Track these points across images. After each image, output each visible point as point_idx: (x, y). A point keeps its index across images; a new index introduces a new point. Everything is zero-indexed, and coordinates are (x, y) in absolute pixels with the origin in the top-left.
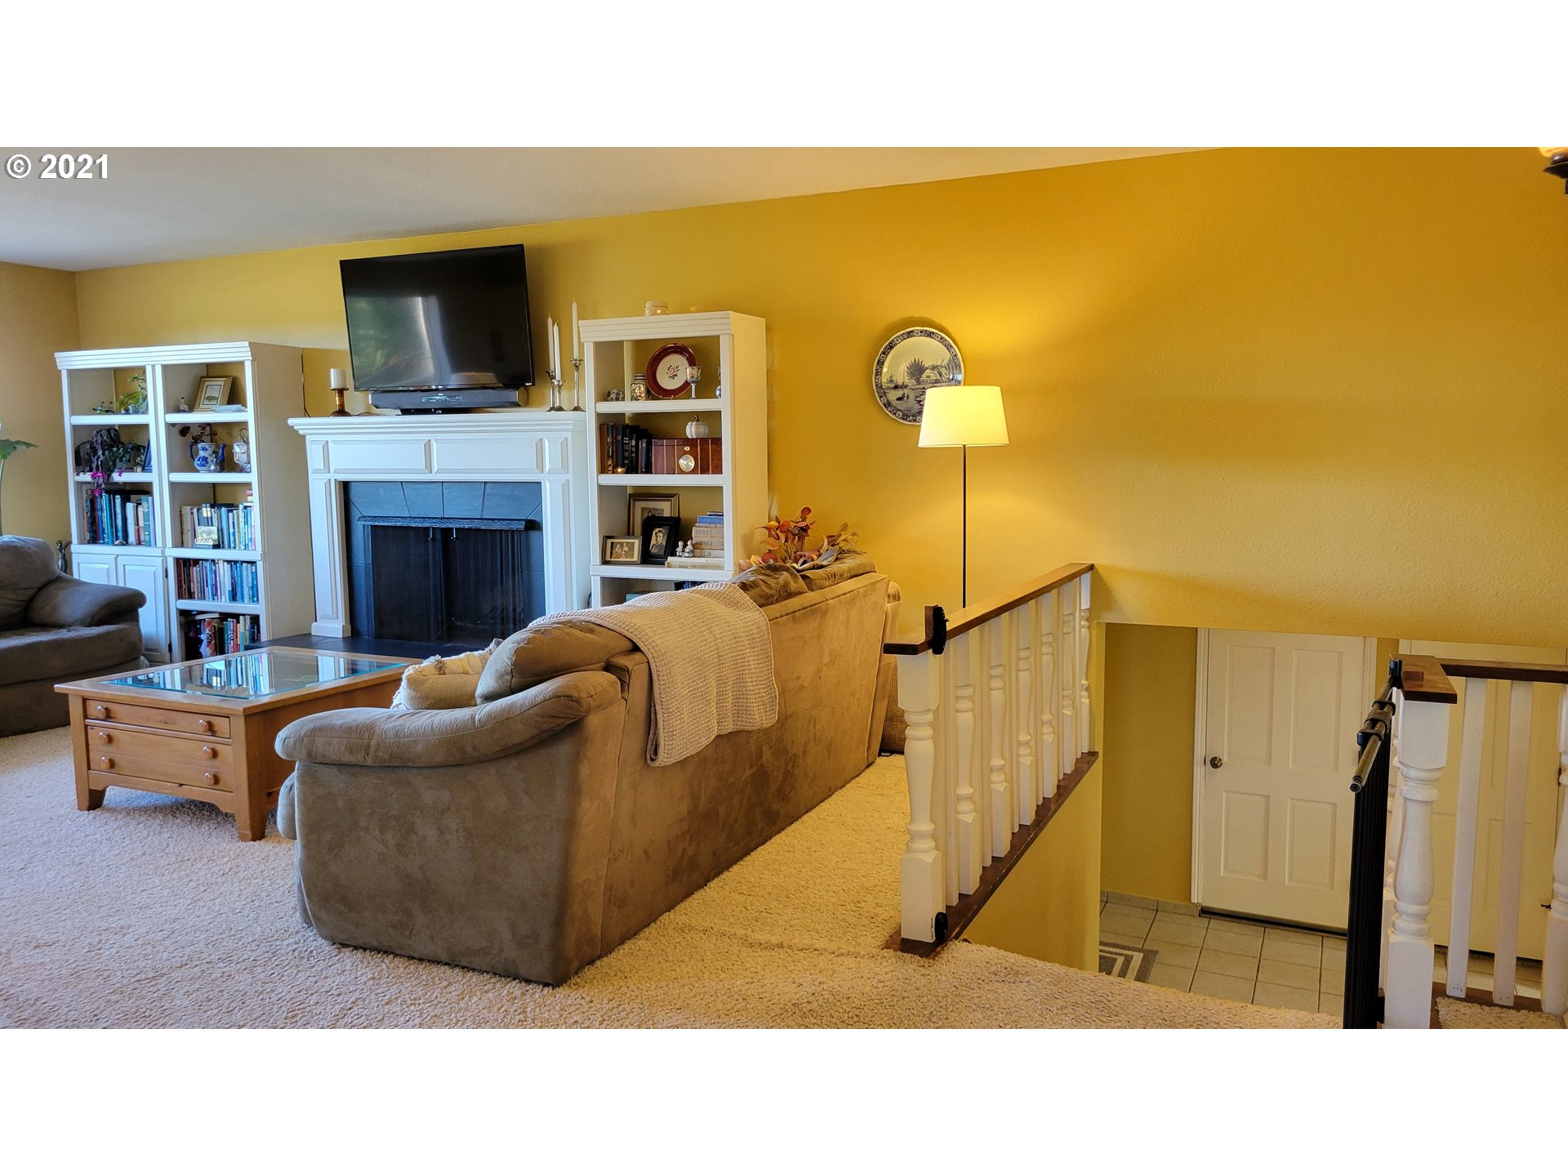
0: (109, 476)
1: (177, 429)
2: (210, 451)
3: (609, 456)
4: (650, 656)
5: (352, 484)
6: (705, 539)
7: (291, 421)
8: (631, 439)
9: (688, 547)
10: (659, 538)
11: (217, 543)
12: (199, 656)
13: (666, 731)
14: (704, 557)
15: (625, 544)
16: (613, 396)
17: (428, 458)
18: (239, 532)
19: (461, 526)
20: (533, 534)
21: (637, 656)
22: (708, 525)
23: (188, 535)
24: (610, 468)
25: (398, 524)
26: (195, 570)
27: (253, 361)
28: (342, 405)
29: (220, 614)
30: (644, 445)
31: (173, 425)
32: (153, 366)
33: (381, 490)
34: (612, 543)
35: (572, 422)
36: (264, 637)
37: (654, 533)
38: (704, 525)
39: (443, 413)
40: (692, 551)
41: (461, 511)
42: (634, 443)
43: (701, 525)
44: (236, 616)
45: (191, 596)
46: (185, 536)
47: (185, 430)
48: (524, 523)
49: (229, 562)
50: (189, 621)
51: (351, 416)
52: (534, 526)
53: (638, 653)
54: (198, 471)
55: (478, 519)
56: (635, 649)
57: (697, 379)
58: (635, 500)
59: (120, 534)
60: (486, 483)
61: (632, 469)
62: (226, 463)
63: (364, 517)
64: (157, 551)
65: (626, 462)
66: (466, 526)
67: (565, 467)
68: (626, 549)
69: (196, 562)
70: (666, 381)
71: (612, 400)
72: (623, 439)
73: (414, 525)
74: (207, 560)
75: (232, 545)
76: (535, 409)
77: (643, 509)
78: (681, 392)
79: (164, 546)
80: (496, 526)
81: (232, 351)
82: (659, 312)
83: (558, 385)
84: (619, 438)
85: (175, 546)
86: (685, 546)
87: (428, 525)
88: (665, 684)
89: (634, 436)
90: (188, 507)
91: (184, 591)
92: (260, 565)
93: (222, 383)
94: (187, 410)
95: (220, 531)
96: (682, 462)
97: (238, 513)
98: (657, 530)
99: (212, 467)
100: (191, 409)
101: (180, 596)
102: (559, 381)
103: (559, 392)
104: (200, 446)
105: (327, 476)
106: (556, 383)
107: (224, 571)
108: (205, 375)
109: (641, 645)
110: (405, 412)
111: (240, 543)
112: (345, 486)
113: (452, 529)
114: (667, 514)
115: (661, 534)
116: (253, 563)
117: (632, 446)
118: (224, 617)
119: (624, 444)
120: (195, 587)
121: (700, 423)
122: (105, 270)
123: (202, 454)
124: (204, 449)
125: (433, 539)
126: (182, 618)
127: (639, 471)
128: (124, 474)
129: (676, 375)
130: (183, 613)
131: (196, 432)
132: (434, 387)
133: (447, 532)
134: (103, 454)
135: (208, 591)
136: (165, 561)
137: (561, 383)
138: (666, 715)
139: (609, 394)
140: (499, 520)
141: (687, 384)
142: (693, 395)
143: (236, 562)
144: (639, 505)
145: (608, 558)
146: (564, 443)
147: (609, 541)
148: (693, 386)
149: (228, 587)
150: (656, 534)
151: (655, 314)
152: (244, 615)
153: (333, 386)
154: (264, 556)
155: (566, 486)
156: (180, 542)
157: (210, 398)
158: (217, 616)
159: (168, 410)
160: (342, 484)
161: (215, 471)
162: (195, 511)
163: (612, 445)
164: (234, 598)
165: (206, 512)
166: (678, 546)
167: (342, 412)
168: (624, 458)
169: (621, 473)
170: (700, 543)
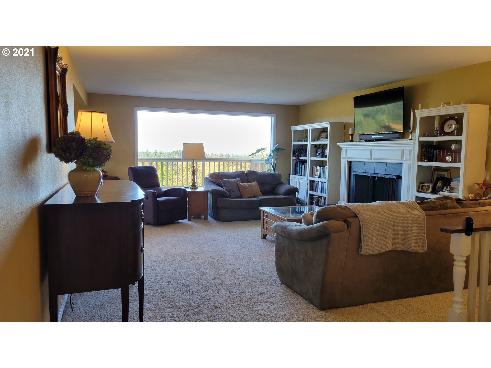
0: (299, 158)
1: (314, 146)
2: (321, 152)
3: (423, 156)
4: (360, 219)
5: (352, 162)
6: (455, 186)
7: (338, 144)
8: (432, 150)
9: (448, 189)
10: (439, 184)
11: (319, 177)
12: (313, 205)
13: (364, 244)
14: (454, 193)
15: (427, 186)
16: (426, 135)
17: (371, 156)
18: (324, 174)
19: (378, 176)
20: (400, 180)
21: (356, 219)
22: (457, 181)
23: (314, 174)
24: (423, 160)
25: (362, 174)
26: (314, 183)
27: (330, 127)
28: (352, 139)
29: (318, 196)
30: (436, 152)
31: (313, 145)
32: (310, 129)
33: (359, 164)
34: (422, 185)
35: (413, 144)
36: (326, 204)
37: (438, 183)
38: (455, 181)
39: (375, 141)
40: (449, 190)
41: (379, 172)
42: (432, 151)
43: (454, 181)
44: (321, 197)
45: (313, 191)
46: (313, 174)
47: (316, 146)
48: (396, 176)
49: (321, 182)
50: (311, 197)
51: (354, 142)
52: (399, 177)
53: (357, 218)
54: (317, 157)
55: (383, 174)
56: (356, 216)
57: (457, 128)
58: (435, 171)
59: (301, 173)
60: (387, 163)
61: (430, 160)
62: (324, 155)
63: (354, 171)
64: (306, 178)
65: (429, 158)
66: (380, 176)
67: (410, 159)
68: (427, 187)
69: (314, 181)
70: (447, 130)
71: (426, 136)
72: (429, 150)
73: (366, 175)
74: (317, 181)
75: (323, 178)
76: (405, 140)
77: (437, 174)
78: (451, 134)
79: (308, 177)
80: (388, 177)
81: (326, 125)
82: (446, 105)
83: (411, 132)
84: (427, 149)
85: (310, 177)
86: (447, 188)
87: (369, 175)
88: (364, 229)
89: (433, 149)
90: (314, 167)
91: (311, 189)
92: (327, 183)
93: (326, 133)
94: (316, 140)
95: (320, 173)
96: (447, 158)
97: (325, 169)
98: (440, 182)
99: (320, 156)
100: (317, 141)
101: (310, 190)
102: (411, 130)
103: (411, 134)
104: (318, 150)
105: (345, 159)
106: (410, 131)
107: (320, 183)
108: (323, 131)
109: (358, 216)
110: (366, 141)
111: (324, 177)
112: (350, 163)
113: (376, 177)
114: (446, 176)
115: (441, 183)
116: (326, 183)
117: (432, 152)
118: (319, 197)
119: (429, 151)
120: (314, 188)
121: (457, 144)
122: (306, 104)
123: (319, 152)
124: (319, 151)
125: (371, 180)
126: (310, 196)
127: (433, 161)
128: (302, 157)
129: (451, 127)
130: (310, 195)
131: (318, 146)
132: (375, 133)
133: (374, 178)
134: (298, 152)
135: (317, 189)
136: (308, 181)
137: (412, 131)
138: (364, 239)
139: (425, 134)
140: (389, 175)
141: (454, 131)
142: (455, 134)
143: (323, 182)
144: (436, 173)
145: (420, 190)
146: (410, 151)
147: (421, 184)
148: (455, 131)
149: (321, 189)
150: (439, 183)
151: (444, 106)
152: (323, 197)
153: (350, 133)
154: (328, 181)
155: (410, 165)
156: (312, 176)
157: (322, 137)
158: (317, 196)
159: (312, 141)
160: (349, 162)
161: (321, 157)
162: (316, 167)
163: (425, 152)
164: (322, 192)
165: (318, 168)
166: (444, 188)
167: (352, 141)
168: (428, 156)
169: (427, 161)
170: (453, 188)
